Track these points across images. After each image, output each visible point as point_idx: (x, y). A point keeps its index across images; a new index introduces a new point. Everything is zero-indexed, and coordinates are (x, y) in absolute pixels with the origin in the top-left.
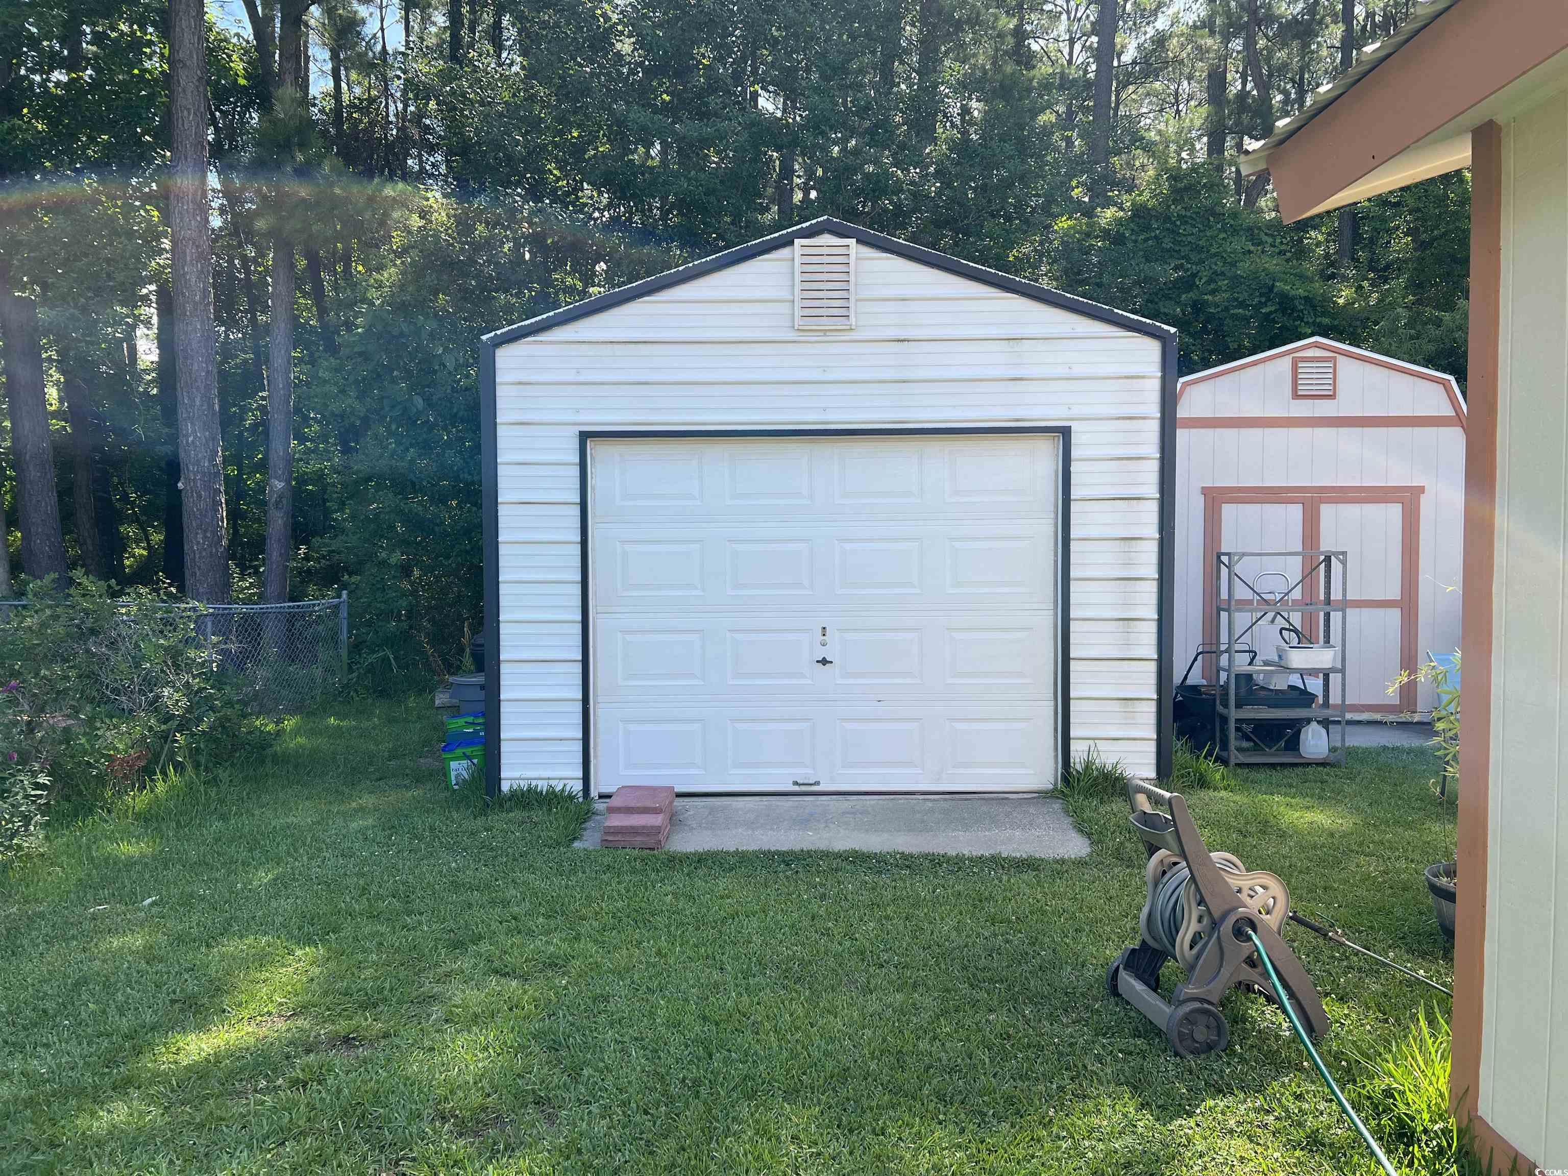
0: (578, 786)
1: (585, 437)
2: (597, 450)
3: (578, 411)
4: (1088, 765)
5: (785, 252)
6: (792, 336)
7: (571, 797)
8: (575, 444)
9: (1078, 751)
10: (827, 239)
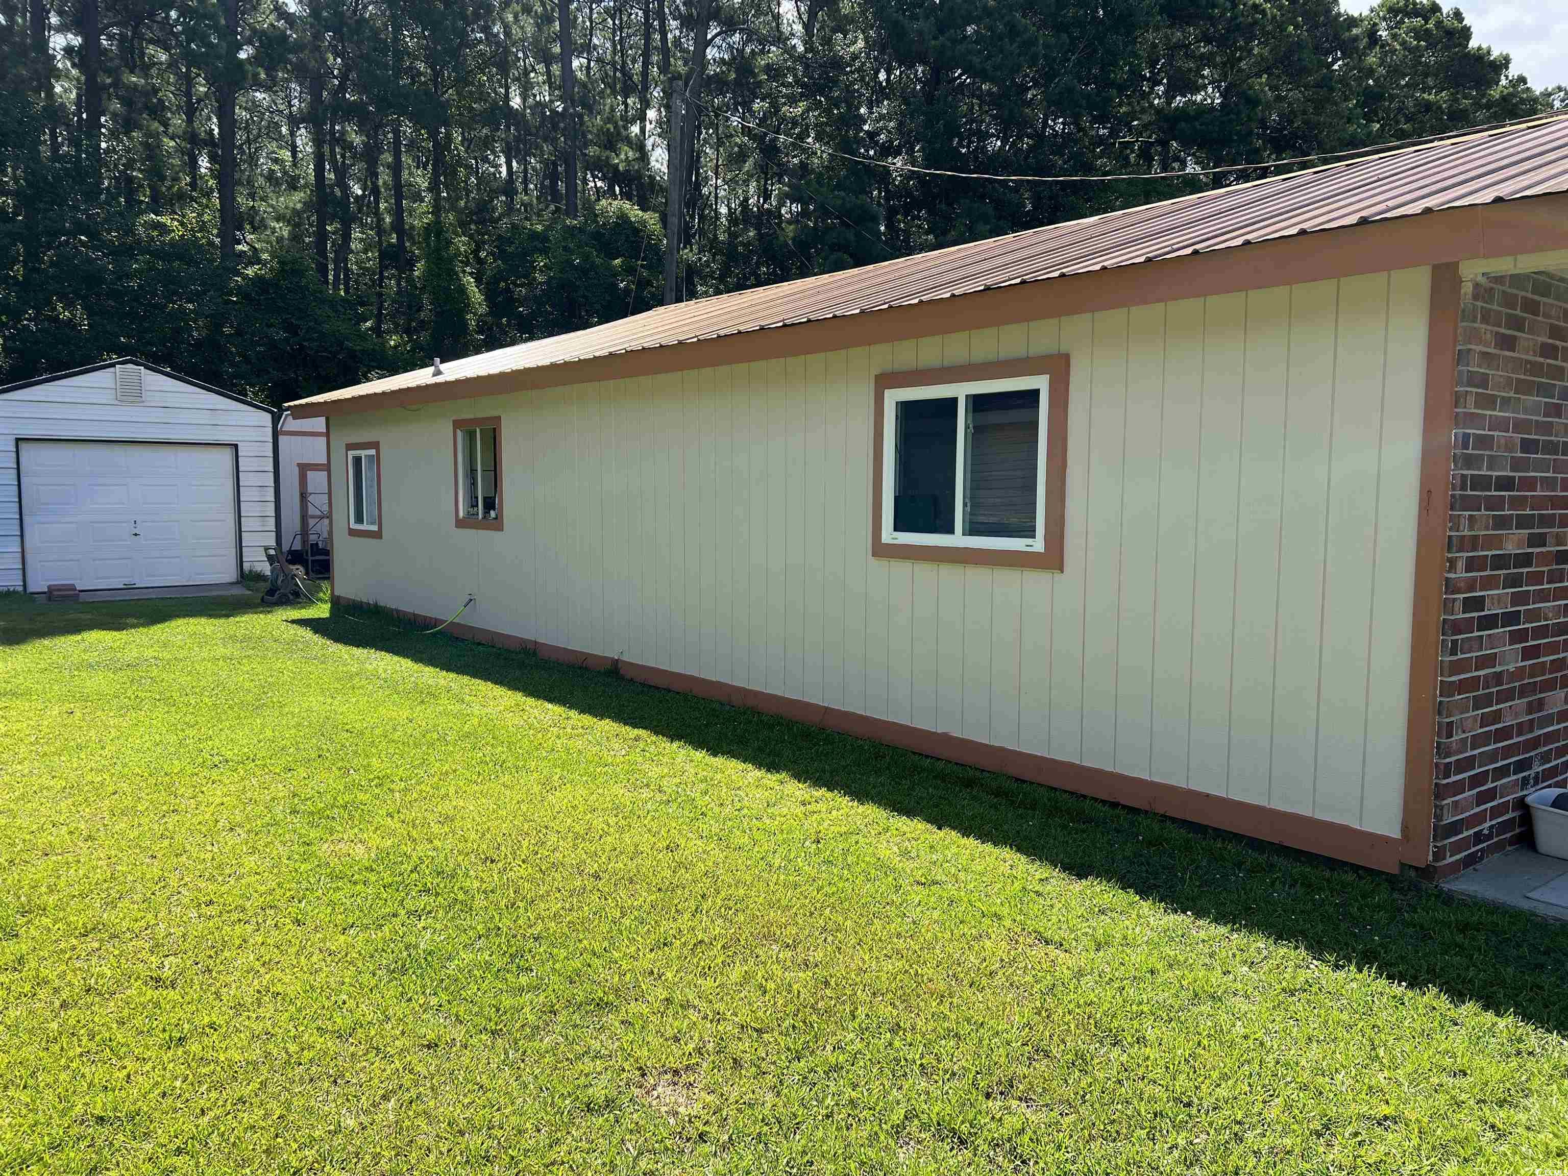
0: (21, 589)
1: (18, 440)
2: (23, 446)
3: (13, 429)
4: (250, 571)
5: (112, 369)
6: (117, 402)
7: (17, 592)
8: (13, 443)
9: (246, 566)
10: (130, 366)
